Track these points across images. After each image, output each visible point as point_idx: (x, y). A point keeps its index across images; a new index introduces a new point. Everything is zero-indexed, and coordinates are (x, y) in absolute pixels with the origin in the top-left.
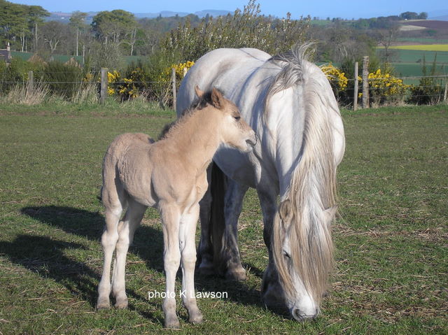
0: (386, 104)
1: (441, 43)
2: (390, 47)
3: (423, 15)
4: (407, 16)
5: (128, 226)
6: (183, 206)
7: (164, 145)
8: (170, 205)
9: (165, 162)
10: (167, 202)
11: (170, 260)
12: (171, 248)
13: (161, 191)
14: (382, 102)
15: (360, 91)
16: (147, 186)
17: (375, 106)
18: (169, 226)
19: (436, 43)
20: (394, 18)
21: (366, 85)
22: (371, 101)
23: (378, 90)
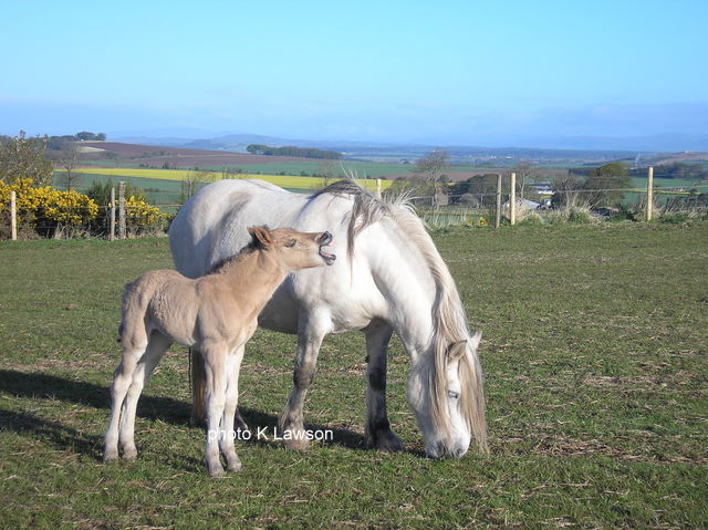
0: (143, 234)
1: (122, 167)
2: (72, 171)
3: (101, 137)
4: (84, 136)
5: (143, 369)
6: (233, 344)
7: (216, 280)
8: (218, 345)
9: (217, 299)
10: (214, 340)
11: (217, 403)
12: (217, 391)
13: (209, 328)
14: (138, 232)
15: (117, 219)
16: (192, 323)
17: (132, 236)
18: (216, 368)
19: (117, 167)
20: (69, 138)
21: (122, 213)
22: (128, 230)
23: (134, 219)
